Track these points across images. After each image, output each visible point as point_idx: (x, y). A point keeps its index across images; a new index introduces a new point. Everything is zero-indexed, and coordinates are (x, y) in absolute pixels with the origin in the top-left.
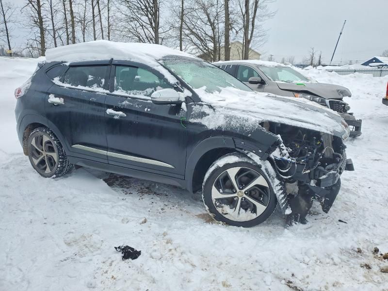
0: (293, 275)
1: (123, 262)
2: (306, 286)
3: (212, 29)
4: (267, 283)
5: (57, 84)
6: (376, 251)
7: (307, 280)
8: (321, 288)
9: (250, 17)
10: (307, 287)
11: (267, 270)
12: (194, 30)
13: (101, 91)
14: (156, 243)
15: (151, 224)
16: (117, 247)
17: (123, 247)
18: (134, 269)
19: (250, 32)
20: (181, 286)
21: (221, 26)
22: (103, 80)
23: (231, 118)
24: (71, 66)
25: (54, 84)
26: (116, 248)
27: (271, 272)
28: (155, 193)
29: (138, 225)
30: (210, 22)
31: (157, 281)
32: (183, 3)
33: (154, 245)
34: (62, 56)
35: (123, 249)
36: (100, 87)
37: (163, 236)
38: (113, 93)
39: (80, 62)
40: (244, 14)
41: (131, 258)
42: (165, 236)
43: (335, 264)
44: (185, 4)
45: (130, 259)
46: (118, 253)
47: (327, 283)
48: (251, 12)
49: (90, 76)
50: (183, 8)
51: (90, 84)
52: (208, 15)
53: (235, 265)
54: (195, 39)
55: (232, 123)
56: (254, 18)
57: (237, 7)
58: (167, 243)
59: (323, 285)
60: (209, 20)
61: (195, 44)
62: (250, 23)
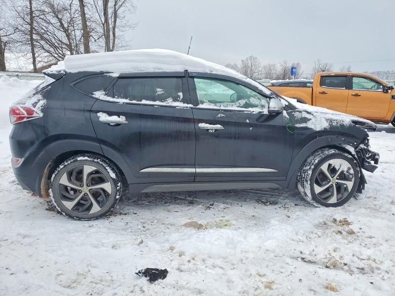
0: (301, 253)
1: (153, 285)
2: (315, 257)
3: (67, 36)
4: (290, 264)
5: (103, 99)
6: (335, 220)
7: (314, 253)
8: (326, 256)
9: (111, 26)
10: (316, 259)
11: (281, 254)
12: (45, 36)
13: (179, 105)
14: (171, 258)
15: (147, 243)
16: (137, 272)
17: (143, 271)
18: (170, 288)
19: (111, 41)
20: (228, 288)
21: (79, 33)
22: (181, 94)
23: (331, 121)
24: (121, 77)
25: (97, 99)
26: (137, 274)
27: (284, 255)
28: (121, 214)
29: (137, 247)
30: (63, 28)
31: (204, 290)
32: (31, 3)
33: (171, 261)
34: (98, 64)
35: (144, 273)
36: (178, 101)
37: (170, 251)
38: (198, 107)
39: (135, 73)
40: (103, 22)
41: (160, 278)
42: (172, 250)
43: (319, 237)
44: (34, 5)
45: (160, 280)
46: (141, 278)
47: (329, 251)
48: (111, 21)
49: (158, 90)
50: (31, 8)
51: (162, 98)
52: (60, 20)
53: (254, 258)
54: (47, 47)
55: (334, 124)
56: (114, 28)
57: (94, 14)
58: (180, 256)
59: (326, 253)
60: (62, 25)
61: (48, 52)
62: (111, 33)
